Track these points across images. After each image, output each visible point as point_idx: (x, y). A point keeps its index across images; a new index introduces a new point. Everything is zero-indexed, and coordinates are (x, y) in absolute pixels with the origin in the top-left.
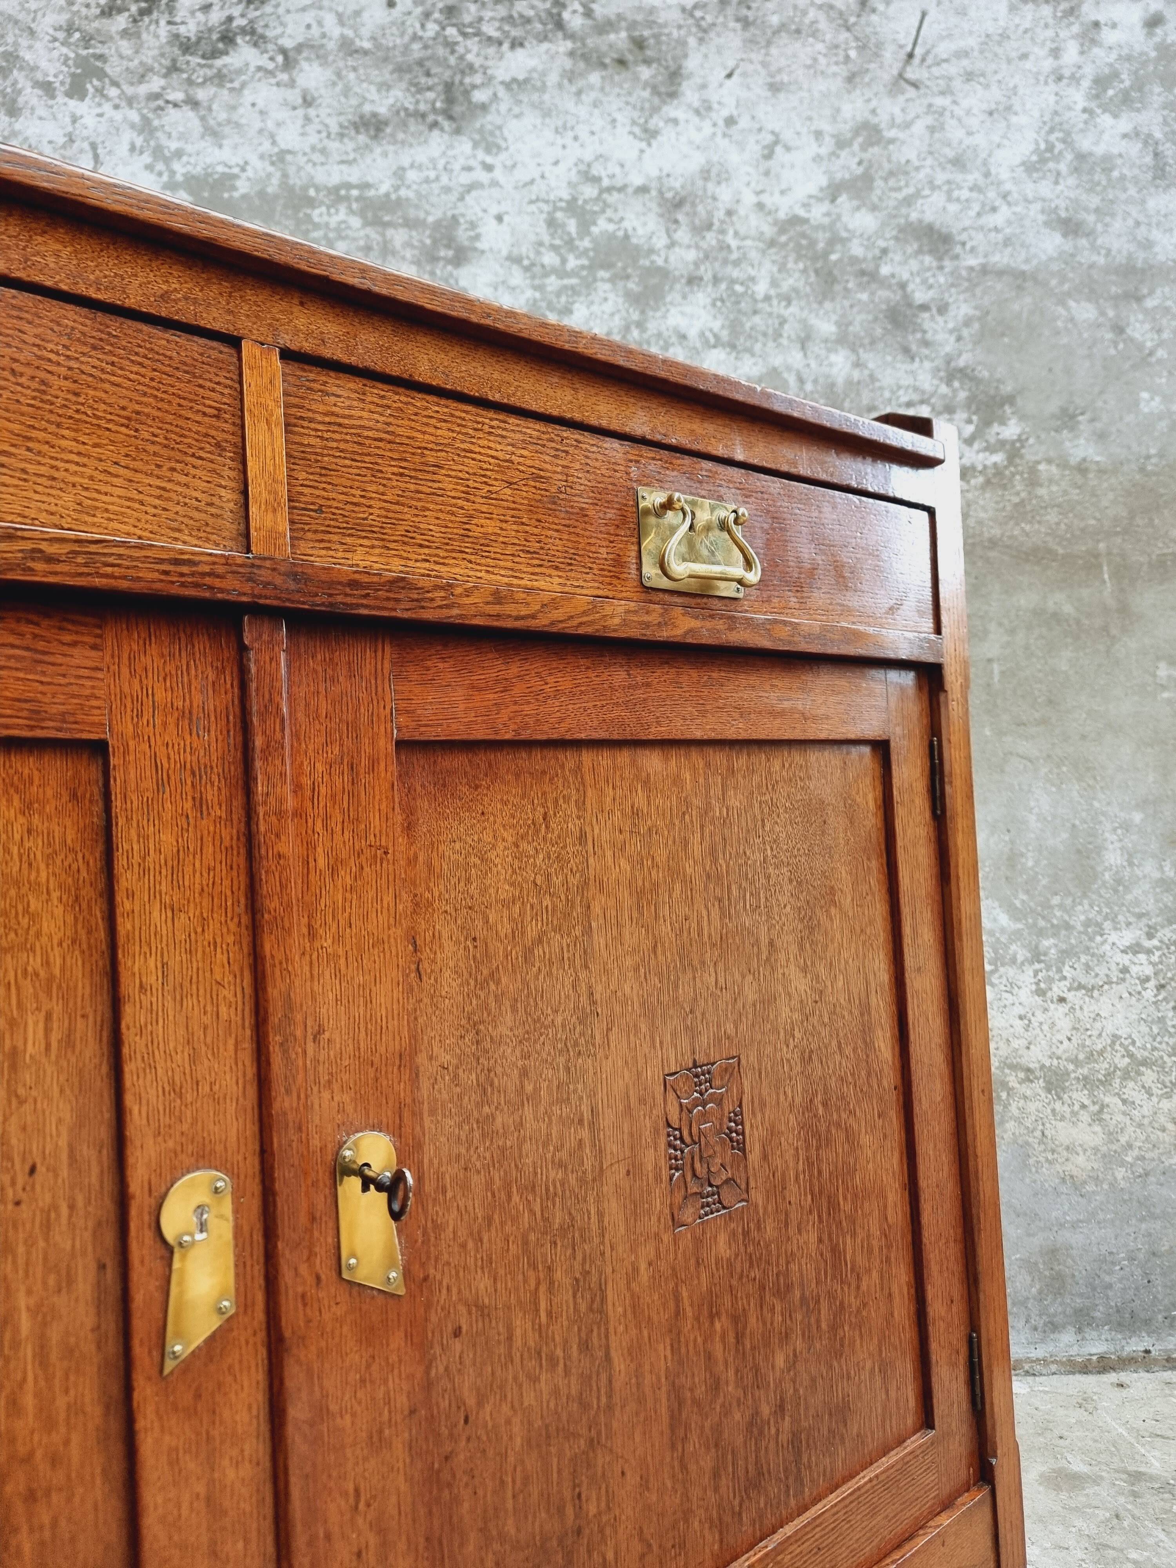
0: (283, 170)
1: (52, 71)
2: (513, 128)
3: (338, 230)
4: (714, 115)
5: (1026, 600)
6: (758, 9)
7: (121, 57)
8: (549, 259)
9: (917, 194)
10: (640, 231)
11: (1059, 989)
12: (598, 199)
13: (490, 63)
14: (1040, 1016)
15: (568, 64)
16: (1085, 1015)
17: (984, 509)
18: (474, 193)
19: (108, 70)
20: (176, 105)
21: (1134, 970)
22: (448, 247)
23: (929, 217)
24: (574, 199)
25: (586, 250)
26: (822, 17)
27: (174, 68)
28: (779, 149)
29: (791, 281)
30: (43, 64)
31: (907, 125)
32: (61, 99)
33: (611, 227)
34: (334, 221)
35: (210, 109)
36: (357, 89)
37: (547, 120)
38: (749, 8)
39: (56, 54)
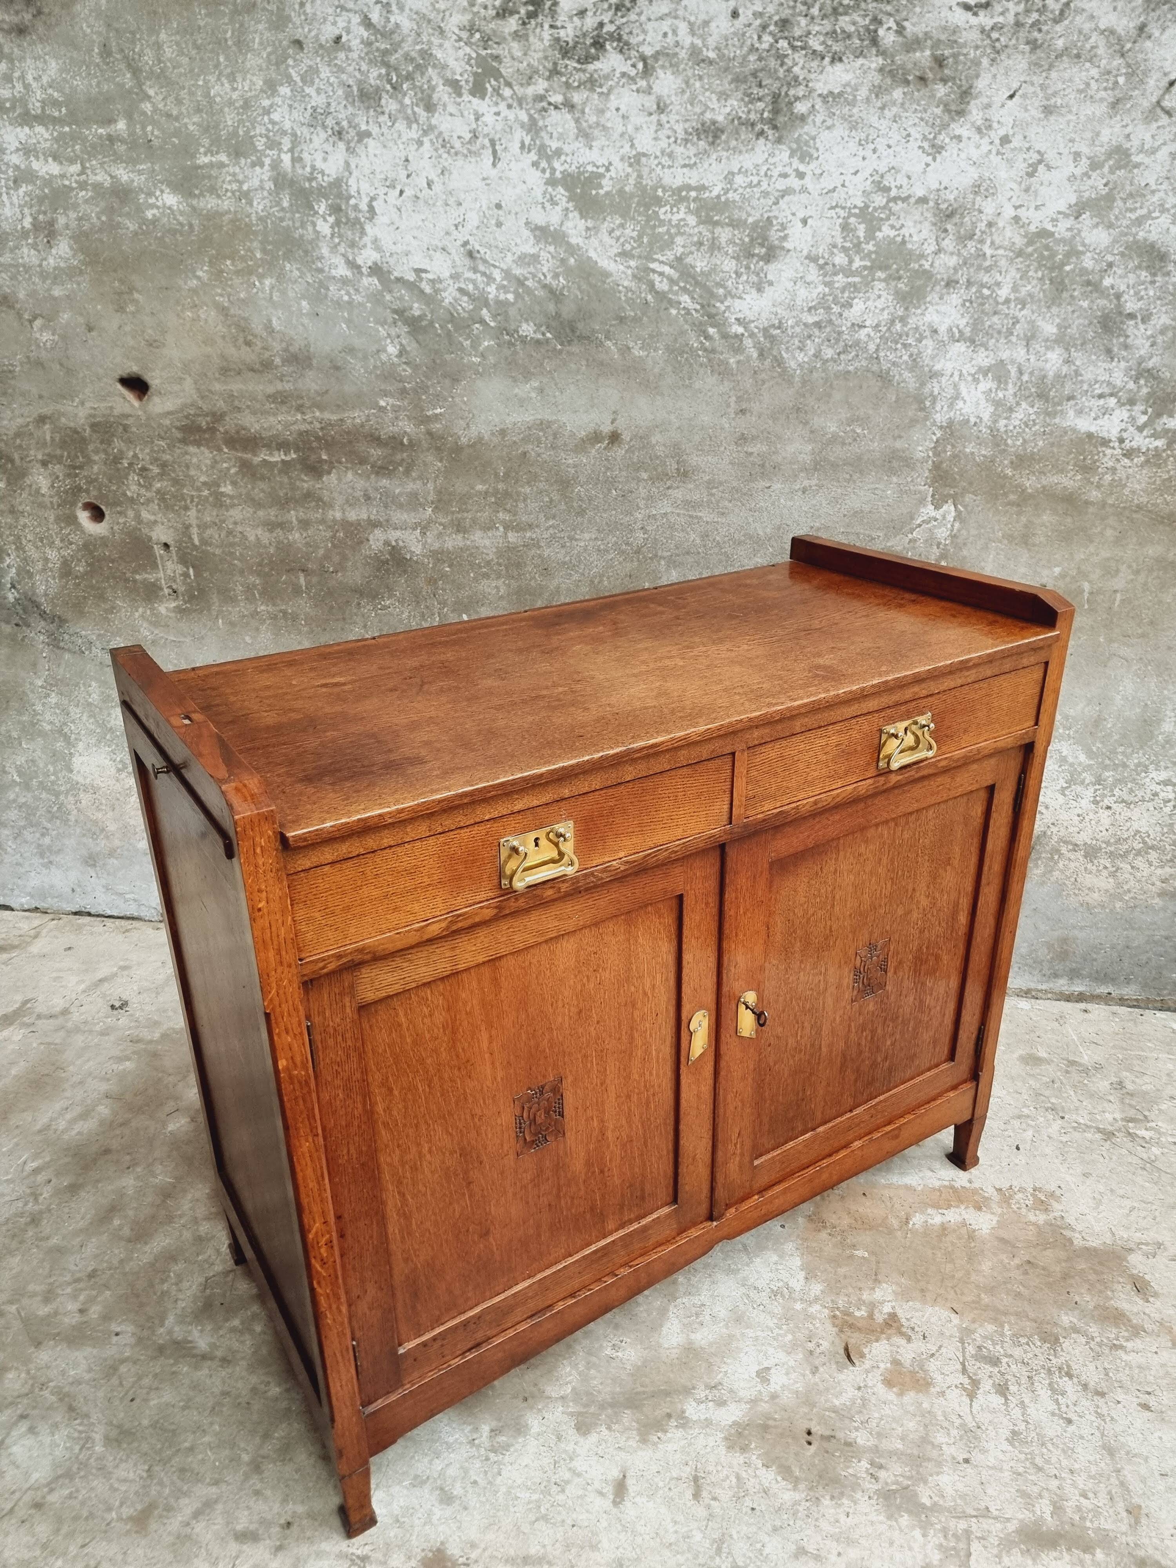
0: (639, 171)
1: (459, 70)
2: (825, 138)
3: (677, 226)
4: (992, 133)
5: (1152, 551)
6: (1048, 32)
7: (513, 59)
8: (840, 259)
9: (1148, 216)
10: (915, 238)
11: (1106, 802)
12: (884, 207)
13: (813, 76)
14: (1091, 816)
15: (877, 79)
16: (1121, 819)
17: (1140, 483)
18: (787, 198)
19: (502, 70)
20: (556, 107)
21: (1162, 795)
22: (762, 245)
23: (1153, 237)
24: (867, 207)
25: (870, 252)
26: (1102, 43)
27: (555, 72)
28: (1041, 168)
29: (1029, 287)
30: (452, 63)
31: (1153, 151)
32: (466, 97)
33: (892, 233)
34: (675, 218)
35: (583, 112)
36: (701, 98)
37: (853, 133)
38: (1040, 30)
39: (461, 53)
